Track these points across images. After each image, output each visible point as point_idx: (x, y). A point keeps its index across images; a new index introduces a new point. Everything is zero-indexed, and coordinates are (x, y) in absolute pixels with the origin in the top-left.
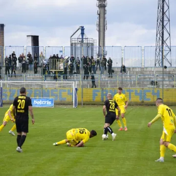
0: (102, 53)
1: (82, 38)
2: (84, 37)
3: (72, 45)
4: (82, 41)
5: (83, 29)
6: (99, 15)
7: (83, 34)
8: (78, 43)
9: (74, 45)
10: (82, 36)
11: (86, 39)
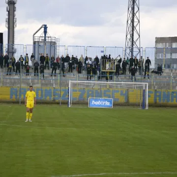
0: (11, 50)
1: (45, 37)
2: (47, 36)
3: (35, 43)
4: (45, 39)
5: (45, 27)
6: (9, 12)
7: (45, 32)
8: (41, 42)
9: (37, 43)
10: (45, 35)
11: (48, 37)
